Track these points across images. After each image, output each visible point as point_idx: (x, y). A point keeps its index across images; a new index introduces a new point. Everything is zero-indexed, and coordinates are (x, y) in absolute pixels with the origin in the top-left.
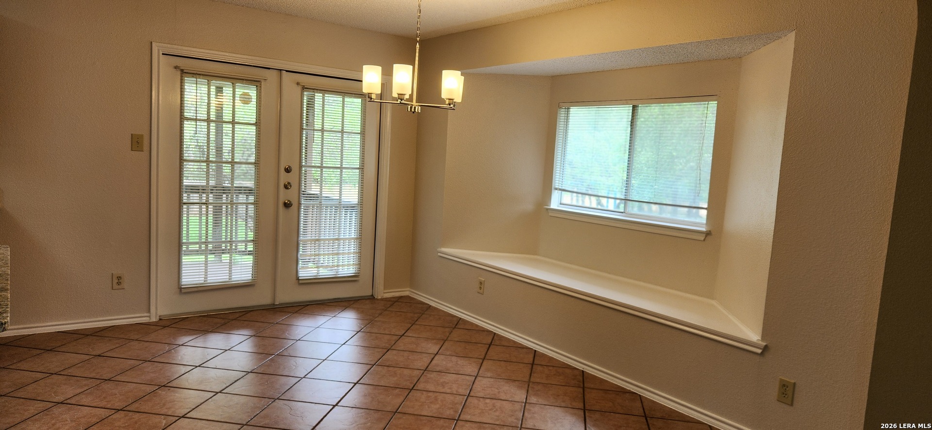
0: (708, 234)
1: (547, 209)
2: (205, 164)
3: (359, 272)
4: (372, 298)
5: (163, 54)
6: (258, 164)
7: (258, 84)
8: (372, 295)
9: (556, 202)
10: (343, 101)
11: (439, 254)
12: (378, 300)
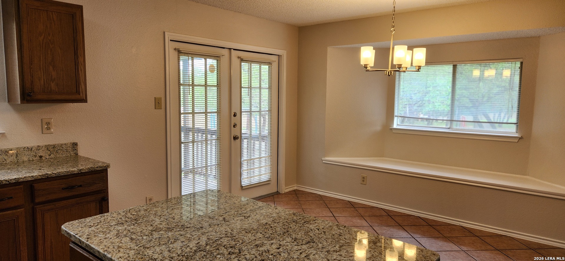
0: (521, 138)
1: (391, 129)
2: (192, 115)
3: (270, 178)
4: (278, 193)
5: (171, 40)
6: (220, 112)
7: (218, 59)
8: (277, 191)
9: (397, 124)
10: (260, 67)
11: (324, 162)
12: (282, 194)
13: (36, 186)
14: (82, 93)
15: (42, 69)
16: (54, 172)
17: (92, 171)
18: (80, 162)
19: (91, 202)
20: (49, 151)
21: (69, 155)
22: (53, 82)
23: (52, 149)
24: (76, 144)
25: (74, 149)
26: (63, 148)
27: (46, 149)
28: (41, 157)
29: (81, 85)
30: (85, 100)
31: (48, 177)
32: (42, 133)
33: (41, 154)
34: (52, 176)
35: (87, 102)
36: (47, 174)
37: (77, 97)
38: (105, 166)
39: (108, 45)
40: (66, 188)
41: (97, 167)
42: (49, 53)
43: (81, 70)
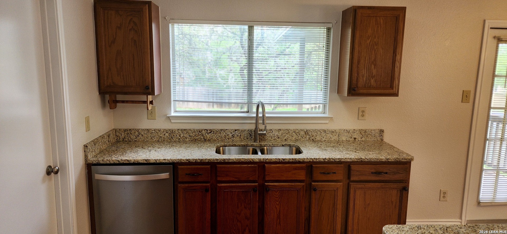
2: (504, 110)
5: (490, 28)
13: (353, 167)
14: (395, 88)
15: (366, 68)
16: (366, 158)
17: (397, 162)
18: (386, 150)
19: (393, 189)
20: (362, 134)
21: (376, 140)
22: (373, 79)
23: (364, 132)
24: (382, 131)
25: (381, 135)
26: (372, 133)
27: (359, 132)
28: (355, 139)
29: (395, 80)
30: (396, 95)
31: (362, 161)
32: (358, 119)
33: (356, 137)
34: (365, 160)
35: (398, 96)
36: (361, 158)
37: (391, 91)
38: (410, 159)
39: (423, 40)
40: (374, 173)
41: (402, 159)
42: (373, 53)
43: (397, 67)
